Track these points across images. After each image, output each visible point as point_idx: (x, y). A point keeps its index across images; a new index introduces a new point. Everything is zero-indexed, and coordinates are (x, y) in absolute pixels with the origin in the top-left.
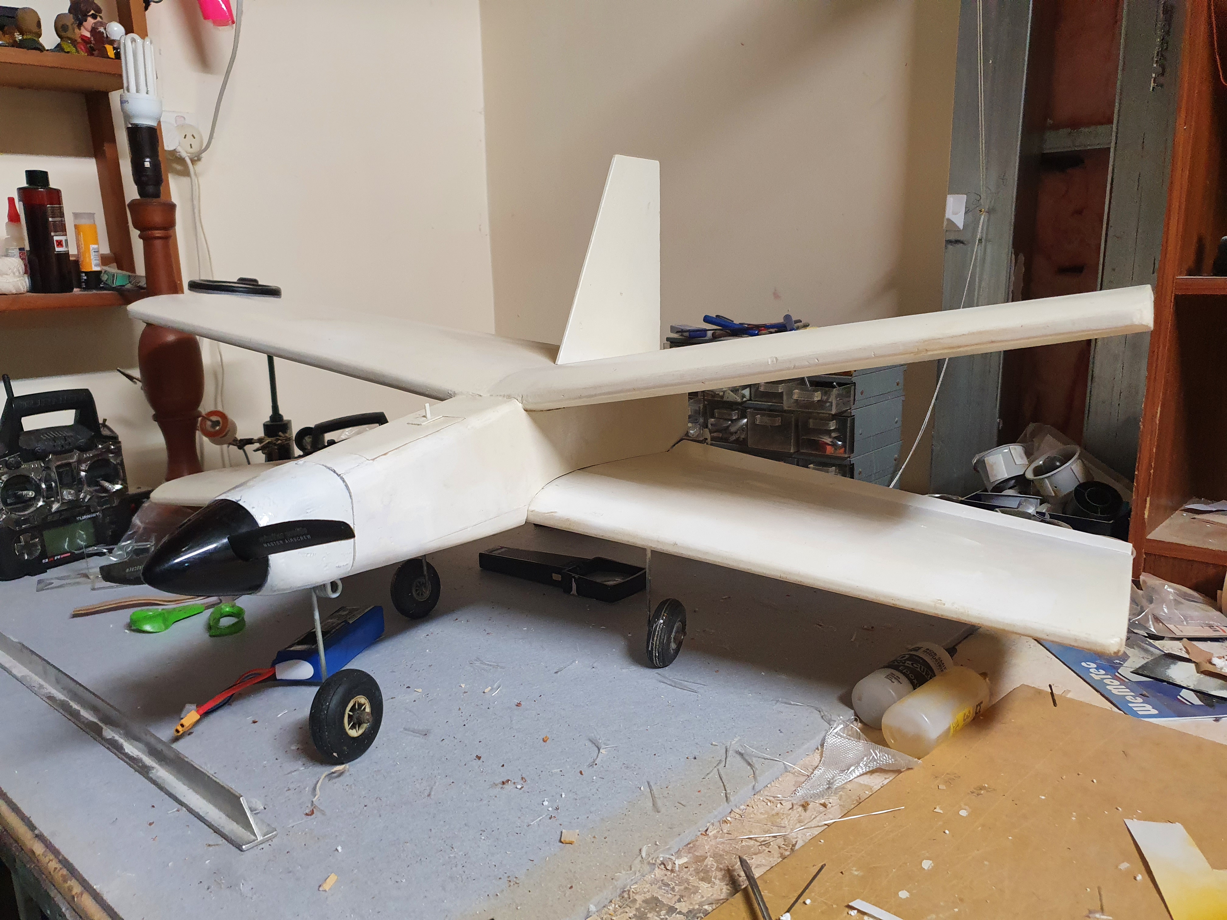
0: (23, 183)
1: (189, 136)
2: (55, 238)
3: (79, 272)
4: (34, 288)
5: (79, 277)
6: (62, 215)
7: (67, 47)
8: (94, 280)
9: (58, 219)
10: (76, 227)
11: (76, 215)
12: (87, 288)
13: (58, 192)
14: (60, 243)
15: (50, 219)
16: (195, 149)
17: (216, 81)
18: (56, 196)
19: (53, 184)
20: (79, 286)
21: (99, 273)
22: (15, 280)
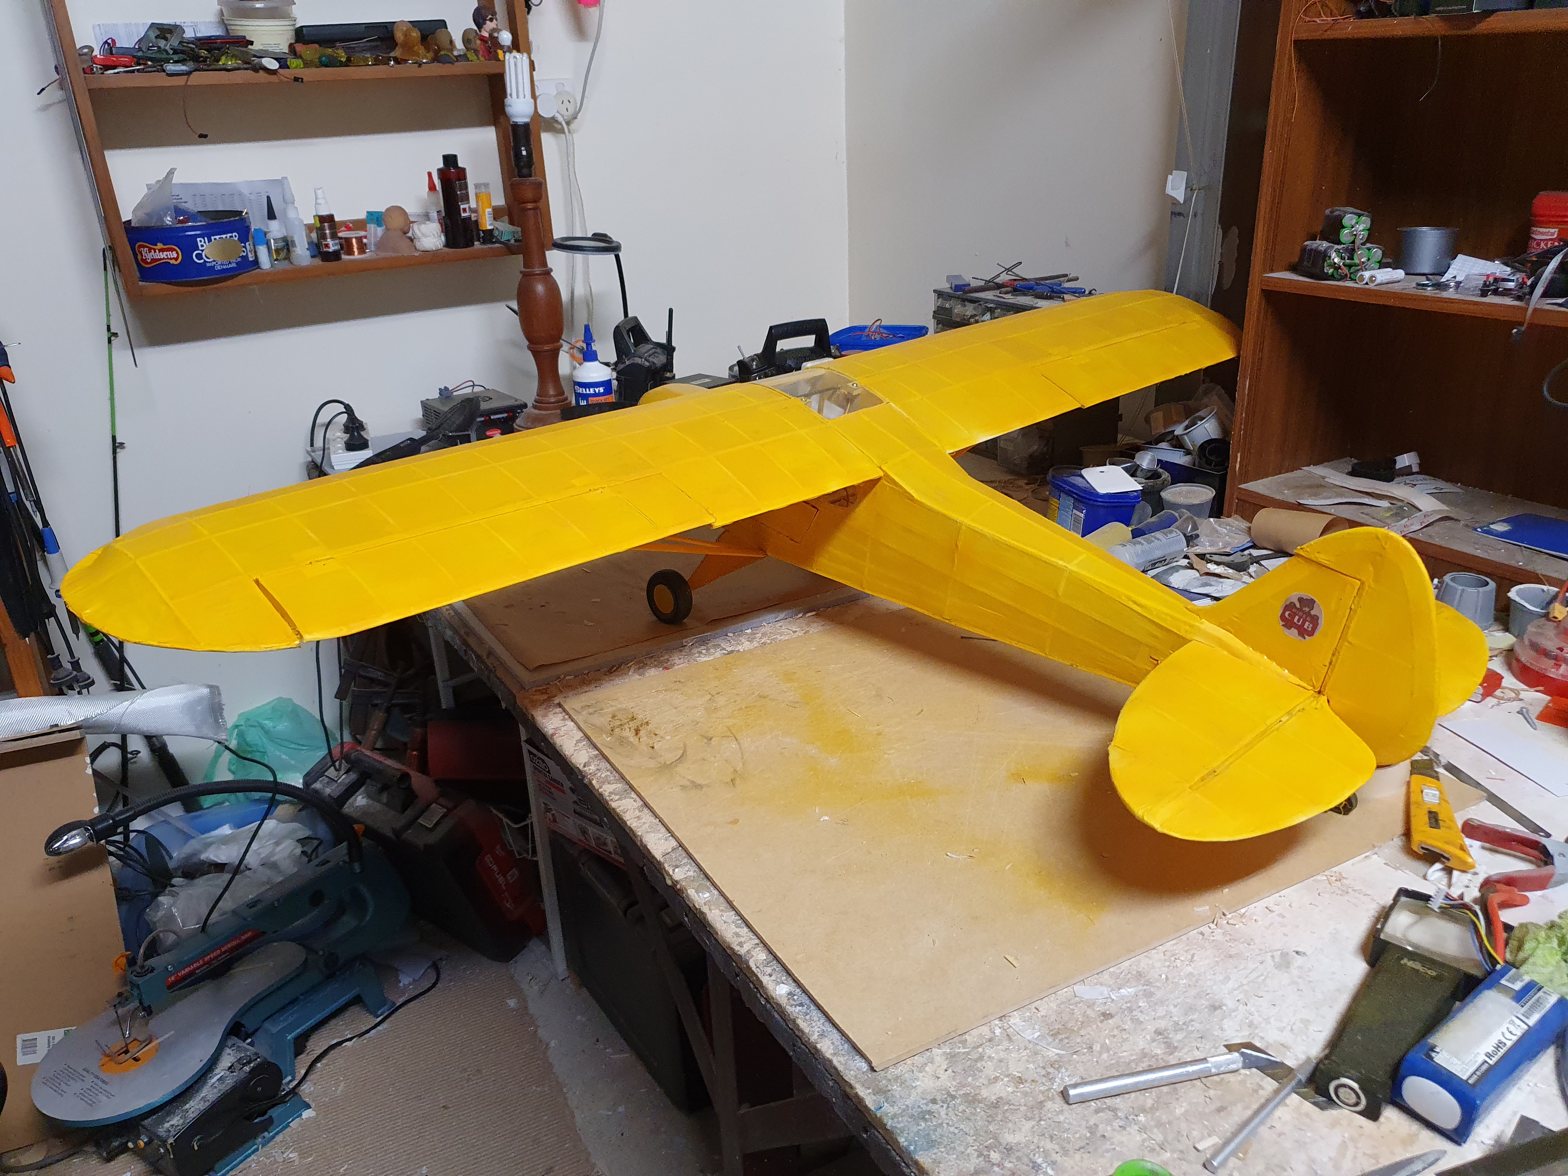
0: (441, 165)
1: (566, 102)
2: (462, 207)
3: (478, 230)
4: (448, 244)
5: (478, 234)
6: (466, 188)
7: (471, 56)
8: (488, 237)
9: (464, 192)
10: (476, 195)
11: (477, 186)
12: (484, 243)
13: (464, 170)
14: (465, 210)
15: (458, 193)
16: (571, 111)
17: (589, 46)
18: (462, 174)
19: (461, 164)
20: (479, 240)
21: (491, 230)
22: (435, 240)
